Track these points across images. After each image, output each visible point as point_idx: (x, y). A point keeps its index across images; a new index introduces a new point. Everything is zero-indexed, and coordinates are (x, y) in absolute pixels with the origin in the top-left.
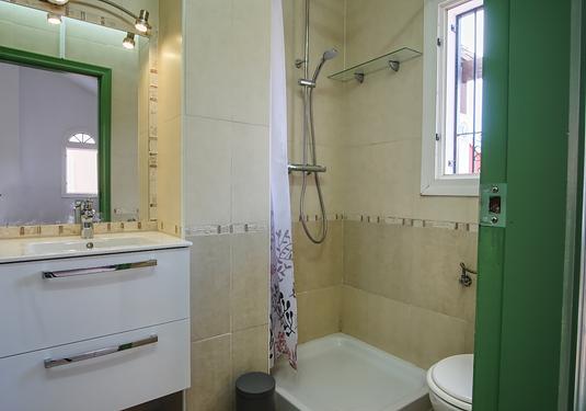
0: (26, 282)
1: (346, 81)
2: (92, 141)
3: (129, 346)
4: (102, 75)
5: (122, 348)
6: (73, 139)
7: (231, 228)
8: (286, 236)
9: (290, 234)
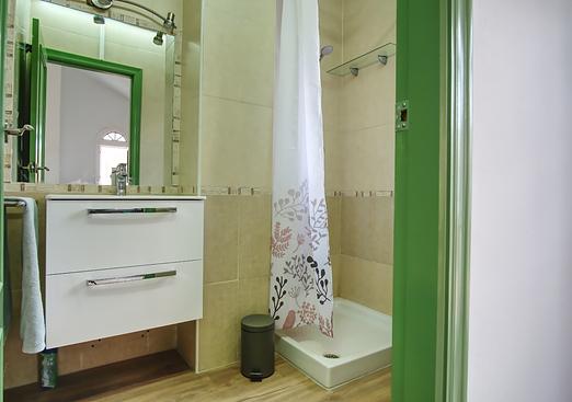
0: (75, 217)
1: (343, 76)
2: (123, 139)
3: (153, 276)
4: (133, 74)
5: (147, 277)
6: (106, 138)
7: (240, 190)
8: (321, 205)
9: (324, 203)
